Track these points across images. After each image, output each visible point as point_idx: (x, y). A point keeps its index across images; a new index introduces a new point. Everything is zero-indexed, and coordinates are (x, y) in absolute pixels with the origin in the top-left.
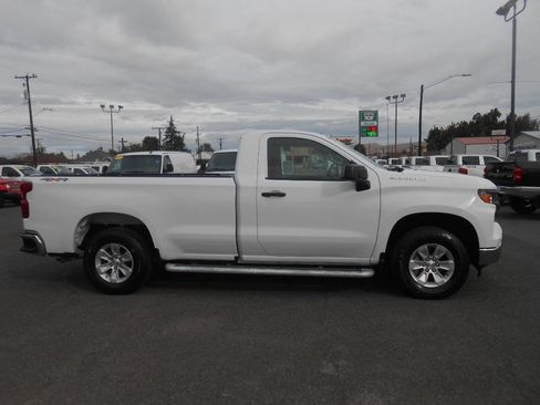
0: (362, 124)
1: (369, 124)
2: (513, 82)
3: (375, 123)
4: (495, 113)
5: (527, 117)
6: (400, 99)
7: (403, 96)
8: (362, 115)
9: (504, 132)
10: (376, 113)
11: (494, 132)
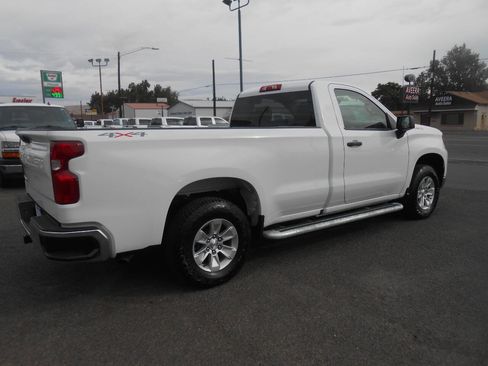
0: (46, 84)
1: (54, 84)
2: (240, 60)
3: (60, 85)
4: (146, 84)
5: (168, 89)
6: (103, 63)
7: (107, 60)
8: (44, 75)
9: (165, 100)
10: (59, 75)
11: (159, 100)
